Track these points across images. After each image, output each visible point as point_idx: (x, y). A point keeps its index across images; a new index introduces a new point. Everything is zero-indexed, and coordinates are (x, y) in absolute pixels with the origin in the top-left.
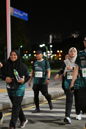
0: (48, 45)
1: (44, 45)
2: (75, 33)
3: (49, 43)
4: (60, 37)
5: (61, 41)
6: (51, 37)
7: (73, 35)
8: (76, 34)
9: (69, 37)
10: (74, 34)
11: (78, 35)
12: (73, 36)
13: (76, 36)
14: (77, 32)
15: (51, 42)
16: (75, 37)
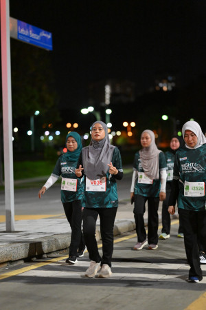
0: (100, 109)
1: (91, 109)
2: (165, 81)
3: (103, 104)
4: (129, 90)
5: (132, 99)
6: (108, 89)
7: (161, 85)
8: (169, 82)
9: (151, 90)
10: (163, 83)
11: (173, 84)
12: (162, 88)
13: (167, 87)
14: (170, 78)
15: (107, 102)
16: (165, 88)
